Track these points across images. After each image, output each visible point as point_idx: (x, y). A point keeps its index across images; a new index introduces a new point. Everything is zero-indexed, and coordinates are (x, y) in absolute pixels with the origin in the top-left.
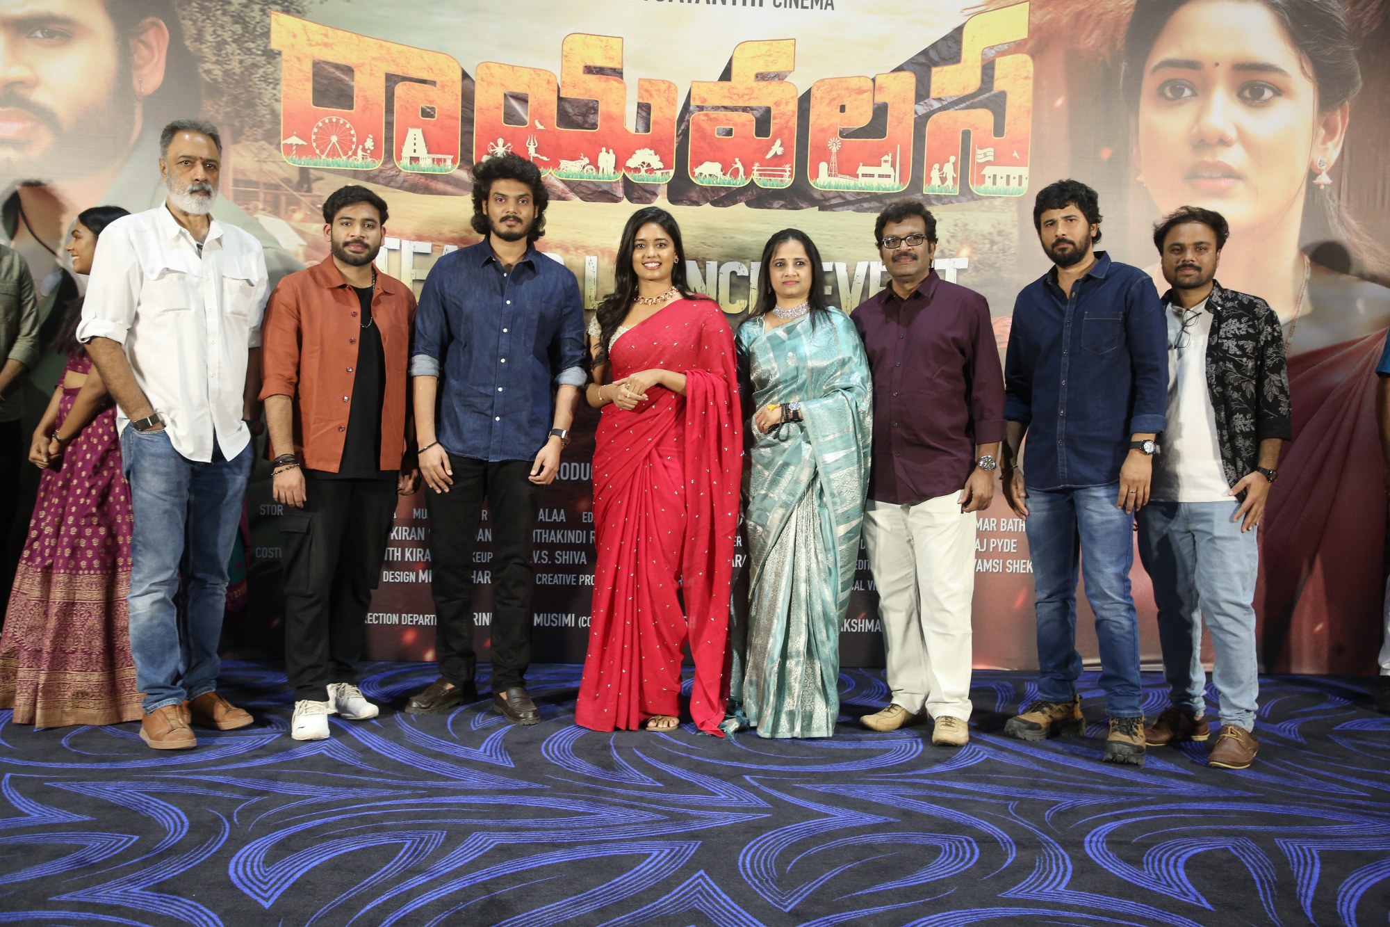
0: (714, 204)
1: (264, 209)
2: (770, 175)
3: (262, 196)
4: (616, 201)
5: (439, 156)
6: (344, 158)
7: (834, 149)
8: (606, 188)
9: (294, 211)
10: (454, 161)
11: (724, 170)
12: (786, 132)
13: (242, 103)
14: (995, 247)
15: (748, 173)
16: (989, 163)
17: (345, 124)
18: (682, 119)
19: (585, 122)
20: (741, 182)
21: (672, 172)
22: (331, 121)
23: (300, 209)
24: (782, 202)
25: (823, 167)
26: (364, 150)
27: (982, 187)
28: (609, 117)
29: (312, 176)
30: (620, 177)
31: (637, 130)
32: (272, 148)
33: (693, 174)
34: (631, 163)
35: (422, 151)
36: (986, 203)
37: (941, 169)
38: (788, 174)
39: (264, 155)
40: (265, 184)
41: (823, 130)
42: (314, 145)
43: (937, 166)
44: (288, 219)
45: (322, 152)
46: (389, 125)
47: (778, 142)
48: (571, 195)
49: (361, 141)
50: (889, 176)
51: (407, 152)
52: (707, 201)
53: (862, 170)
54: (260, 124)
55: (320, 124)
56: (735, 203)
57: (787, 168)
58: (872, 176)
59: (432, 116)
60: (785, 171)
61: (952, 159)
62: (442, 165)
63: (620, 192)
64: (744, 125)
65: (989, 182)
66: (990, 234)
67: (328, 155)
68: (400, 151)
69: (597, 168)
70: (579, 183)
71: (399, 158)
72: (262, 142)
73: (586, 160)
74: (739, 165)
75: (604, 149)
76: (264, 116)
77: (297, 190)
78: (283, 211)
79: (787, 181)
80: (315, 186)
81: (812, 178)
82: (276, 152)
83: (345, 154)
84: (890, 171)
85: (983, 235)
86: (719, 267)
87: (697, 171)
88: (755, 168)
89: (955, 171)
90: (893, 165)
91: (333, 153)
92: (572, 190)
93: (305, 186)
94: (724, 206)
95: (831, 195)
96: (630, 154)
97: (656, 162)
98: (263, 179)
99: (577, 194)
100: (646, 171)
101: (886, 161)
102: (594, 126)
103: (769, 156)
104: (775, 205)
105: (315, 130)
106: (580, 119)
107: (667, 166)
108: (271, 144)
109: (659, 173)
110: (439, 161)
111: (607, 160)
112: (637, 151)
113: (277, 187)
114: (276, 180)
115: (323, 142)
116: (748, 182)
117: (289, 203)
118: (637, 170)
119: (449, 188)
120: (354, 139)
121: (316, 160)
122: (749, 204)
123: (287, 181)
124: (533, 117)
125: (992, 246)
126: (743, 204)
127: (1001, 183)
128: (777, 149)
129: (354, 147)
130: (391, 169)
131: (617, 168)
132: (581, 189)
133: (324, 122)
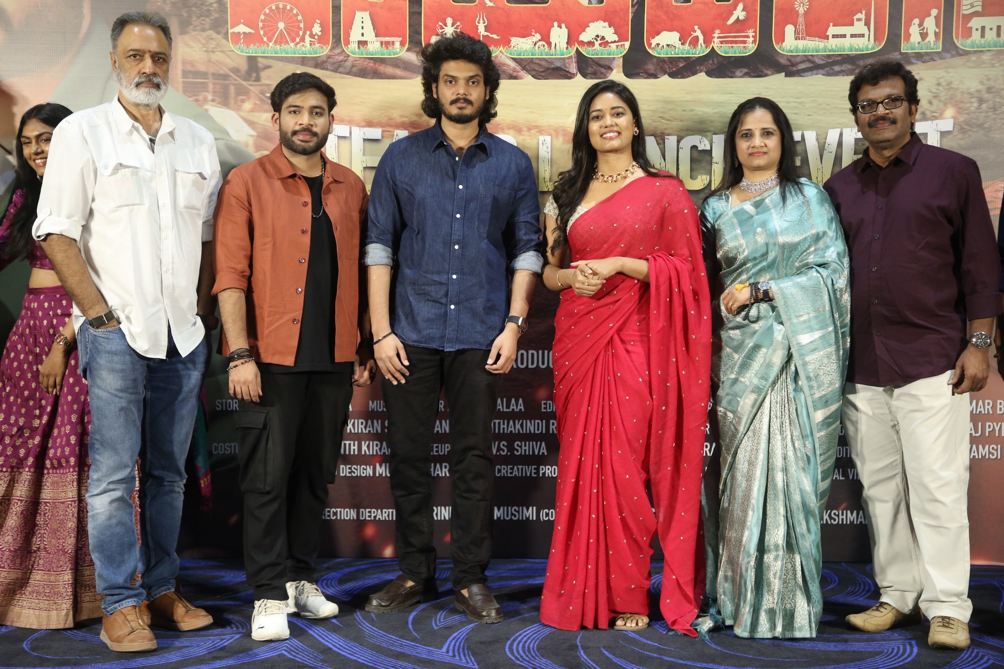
0: (673, 75)
1: (213, 101)
2: (732, 42)
3: (211, 86)
4: (570, 78)
5: (387, 39)
6: (292, 45)
7: (801, 11)
8: (558, 64)
9: (243, 101)
10: (402, 44)
11: (683, 40)
14: (984, 106)
15: (707, 41)
16: (976, 14)
17: (292, 10)
20: (701, 50)
21: (627, 44)
22: (277, 7)
23: (249, 98)
24: (746, 70)
25: (789, 30)
26: (312, 36)
27: (969, 41)
29: (260, 65)
30: (573, 52)
31: (590, 2)
32: (219, 37)
33: (650, 45)
34: (585, 37)
35: (370, 34)
36: (974, 58)
37: (921, 25)
38: (751, 39)
39: (212, 45)
40: (213, 74)
42: (262, 32)
43: (916, 21)
44: (238, 109)
45: (270, 40)
46: (336, 9)
47: (740, 6)
48: (523, 73)
49: (308, 27)
50: (863, 36)
51: (355, 36)
52: (665, 72)
53: (832, 30)
54: (208, 13)
55: (267, 11)
56: (694, 73)
57: (751, 33)
58: (844, 36)
60: (748, 37)
61: (934, 12)
62: (390, 48)
63: (573, 68)
65: (976, 35)
66: (978, 91)
67: (276, 43)
68: (348, 35)
69: (549, 44)
70: (531, 61)
71: (347, 43)
72: (211, 32)
73: (538, 36)
74: (698, 33)
75: (556, 24)
76: (210, 4)
77: (245, 80)
78: (232, 102)
79: (751, 47)
80: (263, 74)
81: (777, 43)
82: (224, 41)
83: (293, 40)
84: (864, 30)
85: (970, 94)
86: (678, 142)
87: (654, 42)
88: (716, 35)
89: (937, 25)
90: (867, 24)
91: (281, 40)
92: (524, 68)
93: (254, 75)
94: (683, 77)
95: (798, 60)
96: (583, 27)
97: (610, 34)
98: (212, 70)
99: (528, 72)
100: (600, 45)
101: (859, 20)
103: (730, 22)
104: (738, 73)
105: (262, 17)
107: (622, 38)
108: (218, 33)
109: (614, 46)
110: (387, 44)
111: (559, 35)
112: (590, 25)
113: (225, 77)
114: (224, 70)
115: (270, 28)
116: (708, 50)
117: (238, 93)
118: (591, 44)
119: (398, 72)
120: (302, 25)
121: (264, 48)
122: (710, 74)
123: (236, 71)
125: (980, 104)
126: (703, 74)
127: (991, 35)
128: (739, 13)
129: (301, 33)
130: (339, 54)
131: (569, 42)
132: (533, 66)
133: (270, 9)
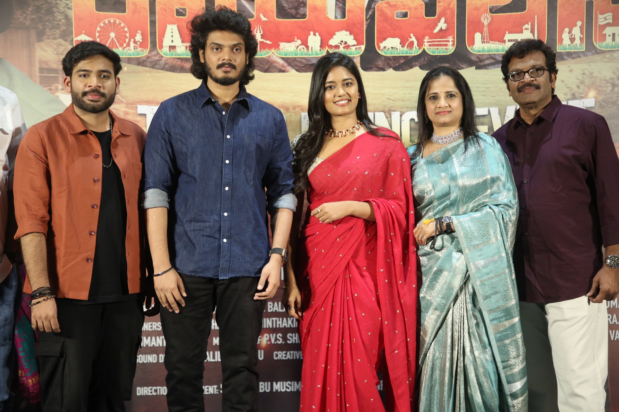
0: (396, 69)
2: (437, 45)
6: (121, 49)
7: (486, 23)
8: (314, 61)
11: (403, 44)
12: (448, 12)
13: (43, 11)
14: (616, 89)
15: (420, 45)
16: (608, 25)
17: (120, 24)
18: (369, 7)
19: (297, 13)
20: (415, 51)
21: (363, 47)
22: (109, 22)
25: (478, 36)
26: (135, 42)
27: (604, 44)
28: (315, 9)
31: (336, 17)
32: (67, 43)
33: (379, 47)
34: (332, 42)
35: (177, 41)
36: (608, 55)
37: (570, 32)
38: (451, 43)
39: (61, 49)
41: (477, 9)
43: (567, 30)
46: (153, 23)
47: (443, 20)
48: (289, 68)
49: (133, 36)
51: (167, 42)
52: (390, 67)
53: (508, 36)
54: (58, 27)
55: (102, 25)
56: (411, 67)
57: (450, 39)
59: (184, 15)
60: (448, 41)
61: (579, 23)
64: (416, 9)
65: (609, 40)
66: (612, 79)
68: (161, 42)
69: (307, 47)
70: (295, 59)
71: (161, 47)
72: (60, 40)
73: (299, 42)
74: (413, 39)
75: (312, 33)
76: (60, 20)
79: (450, 49)
81: (469, 46)
83: (121, 45)
84: (530, 36)
85: (606, 80)
86: (401, 116)
87: (382, 45)
88: (426, 40)
89: (582, 32)
90: (532, 32)
91: (112, 45)
92: (290, 65)
94: (403, 70)
95: (484, 57)
96: (332, 35)
97: (350, 40)
99: (293, 67)
100: (344, 48)
101: (527, 29)
102: (304, 16)
103: (436, 31)
105: (98, 29)
106: (293, 12)
107: (359, 43)
108: (66, 41)
109: (353, 48)
111: (314, 41)
112: (337, 33)
115: (104, 37)
116: (421, 51)
118: (337, 47)
120: (128, 35)
122: (422, 68)
124: (258, 12)
125: (613, 88)
126: (418, 68)
128: (442, 25)
129: (127, 40)
130: (155, 55)
131: (322, 46)
132: (296, 63)
133: (104, 23)
